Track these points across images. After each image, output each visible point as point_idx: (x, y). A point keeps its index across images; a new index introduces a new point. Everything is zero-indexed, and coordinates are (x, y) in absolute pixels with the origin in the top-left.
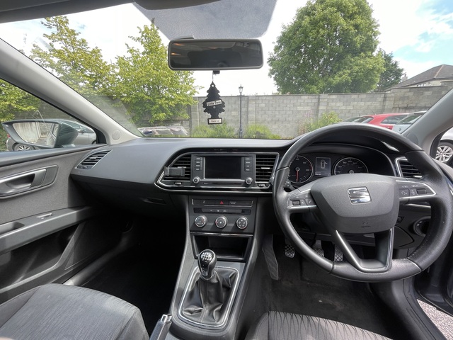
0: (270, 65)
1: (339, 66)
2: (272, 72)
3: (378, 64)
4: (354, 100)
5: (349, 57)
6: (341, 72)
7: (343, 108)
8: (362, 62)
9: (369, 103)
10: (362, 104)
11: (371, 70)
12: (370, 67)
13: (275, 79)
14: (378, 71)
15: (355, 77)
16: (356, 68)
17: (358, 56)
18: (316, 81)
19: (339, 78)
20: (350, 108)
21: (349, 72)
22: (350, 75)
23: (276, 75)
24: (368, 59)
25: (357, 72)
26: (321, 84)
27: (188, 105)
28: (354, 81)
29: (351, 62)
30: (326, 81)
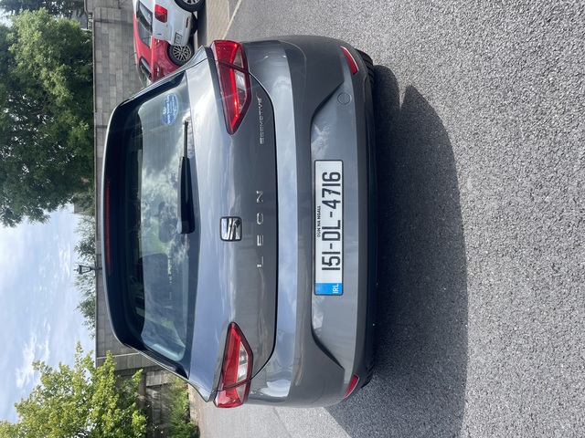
0: (19, 220)
1: (32, 87)
2: (37, 215)
3: (33, 21)
4: (106, 69)
5: (15, 71)
6: (46, 83)
7: (120, 85)
8: (27, 48)
9: (112, 45)
10: (112, 56)
11: (43, 32)
12: (37, 35)
13: (53, 207)
14: (45, 21)
15: (55, 58)
16: (39, 58)
17: (14, 55)
18: (60, 127)
19: (58, 87)
20: (120, 74)
21: (45, 69)
22: (51, 68)
23: (45, 207)
24: (22, 39)
25: (46, 56)
26: (68, 117)
27: (115, 373)
28: (63, 61)
29: (26, 67)
30: (61, 109)
